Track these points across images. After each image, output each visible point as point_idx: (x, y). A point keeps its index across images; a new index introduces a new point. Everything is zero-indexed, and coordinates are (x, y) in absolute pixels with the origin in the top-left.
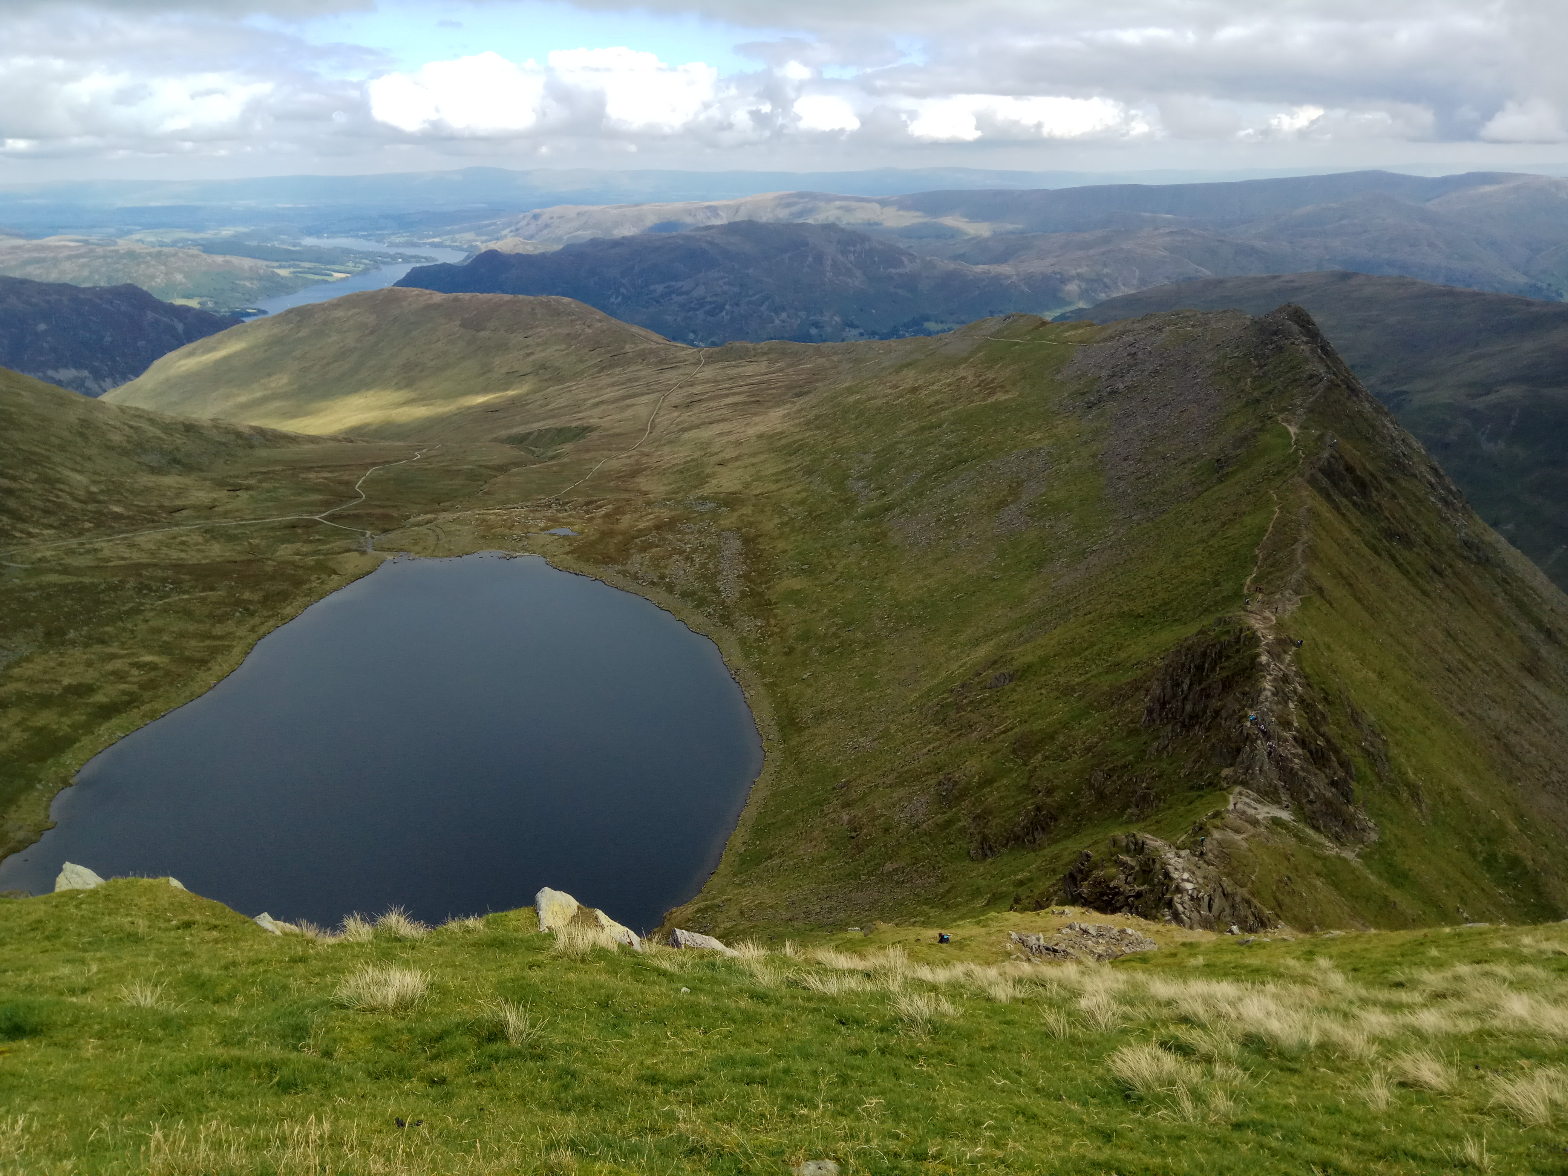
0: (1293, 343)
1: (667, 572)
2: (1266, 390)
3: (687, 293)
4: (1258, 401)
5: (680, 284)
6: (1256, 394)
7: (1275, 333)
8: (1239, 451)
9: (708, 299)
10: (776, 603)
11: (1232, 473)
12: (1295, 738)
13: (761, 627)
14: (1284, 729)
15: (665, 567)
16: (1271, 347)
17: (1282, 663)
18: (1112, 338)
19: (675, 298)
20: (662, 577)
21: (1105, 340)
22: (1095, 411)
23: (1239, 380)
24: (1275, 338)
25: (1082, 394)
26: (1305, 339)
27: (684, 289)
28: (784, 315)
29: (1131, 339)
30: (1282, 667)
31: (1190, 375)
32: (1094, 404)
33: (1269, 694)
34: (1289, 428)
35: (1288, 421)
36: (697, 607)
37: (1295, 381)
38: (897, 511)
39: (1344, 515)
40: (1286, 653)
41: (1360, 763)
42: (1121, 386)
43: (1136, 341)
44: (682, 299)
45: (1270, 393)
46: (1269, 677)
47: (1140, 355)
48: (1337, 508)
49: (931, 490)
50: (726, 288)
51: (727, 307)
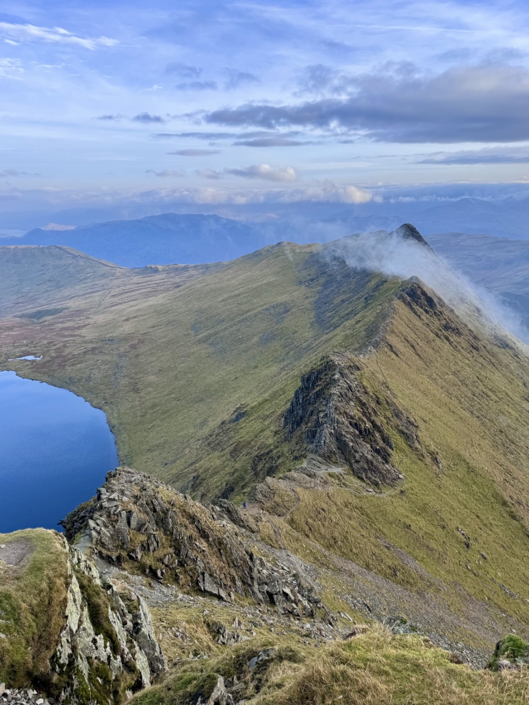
1: (84, 376)
8: (375, 293)
12: (350, 422)
15: (84, 373)
20: (81, 378)
22: (314, 282)
25: (309, 275)
30: (348, 382)
32: (314, 279)
39: (419, 316)
41: (396, 439)
46: (338, 387)
48: (415, 313)
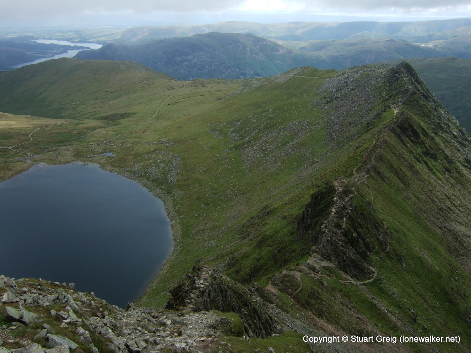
0: (402, 77)
1: (148, 171)
2: (389, 95)
3: (190, 61)
4: (386, 100)
5: (187, 57)
6: (387, 97)
7: (396, 73)
8: (375, 120)
9: (199, 64)
10: (191, 184)
11: (371, 128)
12: (342, 232)
13: (182, 194)
14: (338, 229)
15: (147, 169)
16: (394, 79)
17: (344, 201)
18: (340, 75)
19: (185, 63)
20: (146, 173)
21: (337, 77)
22: (329, 105)
23: (381, 92)
24: (396, 75)
25: (325, 98)
26: (407, 75)
27: (189, 60)
28: (230, 70)
29: (346, 76)
30: (343, 203)
31: (365, 90)
32: (329, 102)
33: (333, 213)
34: (394, 110)
35: (394, 108)
36: (158, 186)
37: (400, 92)
38: (246, 145)
40: (347, 196)
42: (340, 95)
43: (348, 77)
44: (187, 63)
45: (391, 97)
46: (336, 207)
47: (348, 83)
49: (260, 137)
50: (206, 59)
51: (207, 67)
